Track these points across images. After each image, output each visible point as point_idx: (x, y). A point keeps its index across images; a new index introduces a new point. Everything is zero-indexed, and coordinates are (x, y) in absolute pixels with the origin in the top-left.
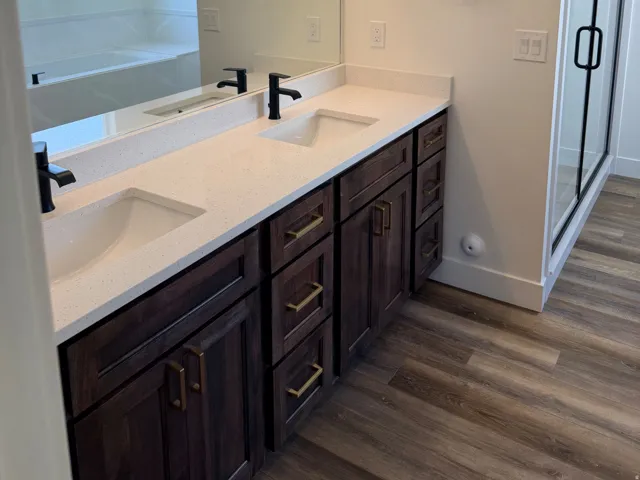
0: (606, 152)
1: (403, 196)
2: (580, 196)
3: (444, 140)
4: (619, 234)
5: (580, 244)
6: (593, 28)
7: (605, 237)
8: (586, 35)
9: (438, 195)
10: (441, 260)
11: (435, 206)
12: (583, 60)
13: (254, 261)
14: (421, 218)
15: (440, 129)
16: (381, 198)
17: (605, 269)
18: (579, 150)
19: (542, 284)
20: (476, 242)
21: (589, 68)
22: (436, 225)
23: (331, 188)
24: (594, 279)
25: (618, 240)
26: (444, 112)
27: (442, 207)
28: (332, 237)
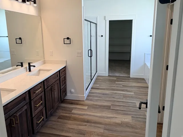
0: (97, 72)
1: (58, 83)
2: (91, 80)
3: (66, 72)
4: (98, 85)
5: (92, 88)
6: (91, 50)
7: (96, 86)
8: (90, 51)
9: (65, 83)
10: (67, 95)
11: (65, 85)
12: (90, 55)
13: (28, 97)
14: (62, 87)
15: (64, 70)
16: (53, 84)
17: (96, 92)
18: (90, 72)
19: (85, 95)
20: (73, 90)
21: (91, 57)
22: (65, 88)
23: (43, 83)
24: (94, 94)
25: (98, 86)
26: (65, 67)
27: (66, 85)
28: (43, 92)
